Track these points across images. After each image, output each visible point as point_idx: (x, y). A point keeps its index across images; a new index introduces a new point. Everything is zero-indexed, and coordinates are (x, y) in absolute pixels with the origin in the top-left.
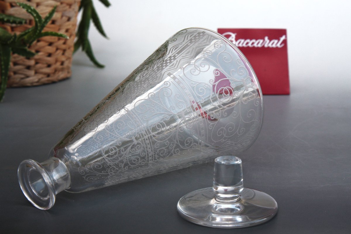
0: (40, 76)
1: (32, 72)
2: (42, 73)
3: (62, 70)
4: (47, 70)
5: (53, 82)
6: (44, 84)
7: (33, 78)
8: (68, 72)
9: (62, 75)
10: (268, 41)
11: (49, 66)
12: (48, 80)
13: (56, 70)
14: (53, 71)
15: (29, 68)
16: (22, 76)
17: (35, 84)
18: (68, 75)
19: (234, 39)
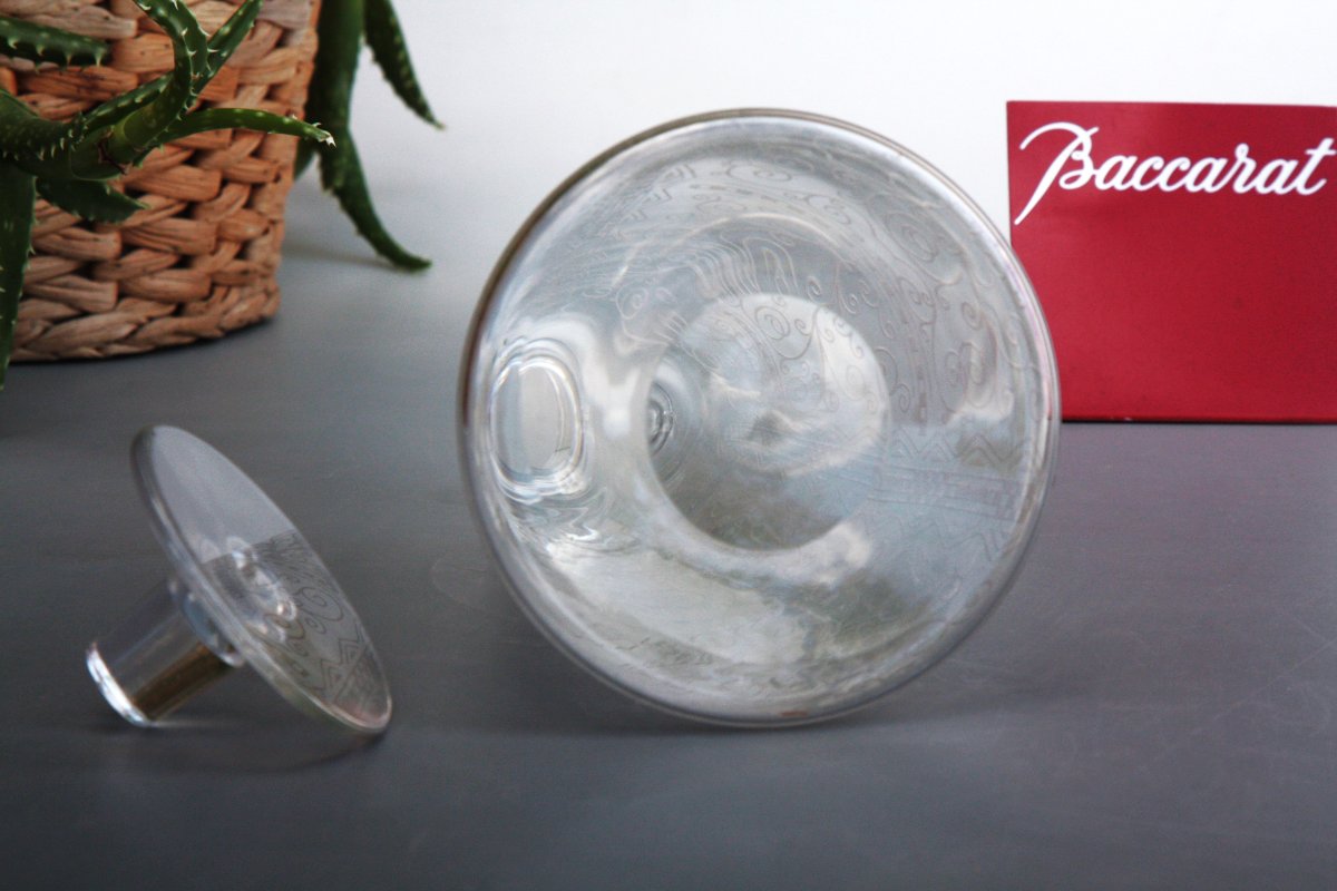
0: (142, 310)
1: (106, 292)
2: (148, 297)
3: (243, 279)
4: (176, 283)
5: (201, 341)
6: (160, 350)
7: (110, 320)
8: (268, 294)
9: (239, 307)
10: (1251, 165)
11: (184, 261)
12: (178, 332)
13: (215, 283)
14: (204, 289)
15: (89, 269)
16: (60, 310)
17: (116, 349)
18: (267, 311)
19: (1084, 156)
